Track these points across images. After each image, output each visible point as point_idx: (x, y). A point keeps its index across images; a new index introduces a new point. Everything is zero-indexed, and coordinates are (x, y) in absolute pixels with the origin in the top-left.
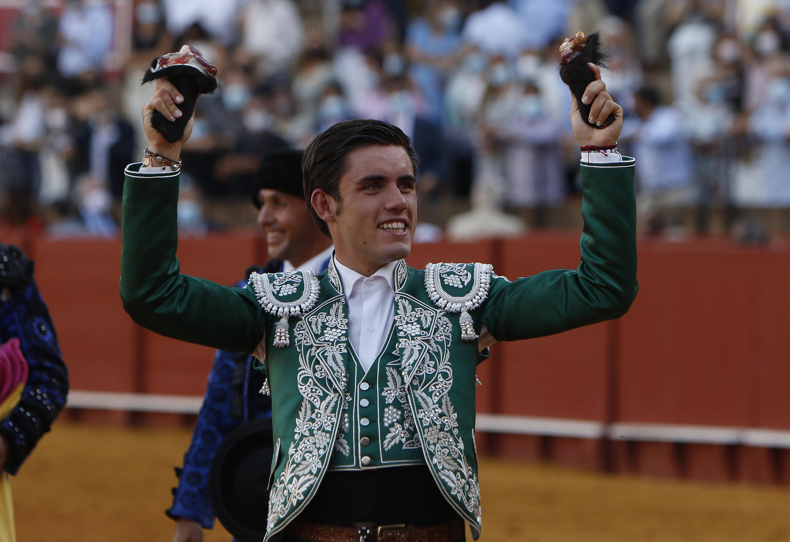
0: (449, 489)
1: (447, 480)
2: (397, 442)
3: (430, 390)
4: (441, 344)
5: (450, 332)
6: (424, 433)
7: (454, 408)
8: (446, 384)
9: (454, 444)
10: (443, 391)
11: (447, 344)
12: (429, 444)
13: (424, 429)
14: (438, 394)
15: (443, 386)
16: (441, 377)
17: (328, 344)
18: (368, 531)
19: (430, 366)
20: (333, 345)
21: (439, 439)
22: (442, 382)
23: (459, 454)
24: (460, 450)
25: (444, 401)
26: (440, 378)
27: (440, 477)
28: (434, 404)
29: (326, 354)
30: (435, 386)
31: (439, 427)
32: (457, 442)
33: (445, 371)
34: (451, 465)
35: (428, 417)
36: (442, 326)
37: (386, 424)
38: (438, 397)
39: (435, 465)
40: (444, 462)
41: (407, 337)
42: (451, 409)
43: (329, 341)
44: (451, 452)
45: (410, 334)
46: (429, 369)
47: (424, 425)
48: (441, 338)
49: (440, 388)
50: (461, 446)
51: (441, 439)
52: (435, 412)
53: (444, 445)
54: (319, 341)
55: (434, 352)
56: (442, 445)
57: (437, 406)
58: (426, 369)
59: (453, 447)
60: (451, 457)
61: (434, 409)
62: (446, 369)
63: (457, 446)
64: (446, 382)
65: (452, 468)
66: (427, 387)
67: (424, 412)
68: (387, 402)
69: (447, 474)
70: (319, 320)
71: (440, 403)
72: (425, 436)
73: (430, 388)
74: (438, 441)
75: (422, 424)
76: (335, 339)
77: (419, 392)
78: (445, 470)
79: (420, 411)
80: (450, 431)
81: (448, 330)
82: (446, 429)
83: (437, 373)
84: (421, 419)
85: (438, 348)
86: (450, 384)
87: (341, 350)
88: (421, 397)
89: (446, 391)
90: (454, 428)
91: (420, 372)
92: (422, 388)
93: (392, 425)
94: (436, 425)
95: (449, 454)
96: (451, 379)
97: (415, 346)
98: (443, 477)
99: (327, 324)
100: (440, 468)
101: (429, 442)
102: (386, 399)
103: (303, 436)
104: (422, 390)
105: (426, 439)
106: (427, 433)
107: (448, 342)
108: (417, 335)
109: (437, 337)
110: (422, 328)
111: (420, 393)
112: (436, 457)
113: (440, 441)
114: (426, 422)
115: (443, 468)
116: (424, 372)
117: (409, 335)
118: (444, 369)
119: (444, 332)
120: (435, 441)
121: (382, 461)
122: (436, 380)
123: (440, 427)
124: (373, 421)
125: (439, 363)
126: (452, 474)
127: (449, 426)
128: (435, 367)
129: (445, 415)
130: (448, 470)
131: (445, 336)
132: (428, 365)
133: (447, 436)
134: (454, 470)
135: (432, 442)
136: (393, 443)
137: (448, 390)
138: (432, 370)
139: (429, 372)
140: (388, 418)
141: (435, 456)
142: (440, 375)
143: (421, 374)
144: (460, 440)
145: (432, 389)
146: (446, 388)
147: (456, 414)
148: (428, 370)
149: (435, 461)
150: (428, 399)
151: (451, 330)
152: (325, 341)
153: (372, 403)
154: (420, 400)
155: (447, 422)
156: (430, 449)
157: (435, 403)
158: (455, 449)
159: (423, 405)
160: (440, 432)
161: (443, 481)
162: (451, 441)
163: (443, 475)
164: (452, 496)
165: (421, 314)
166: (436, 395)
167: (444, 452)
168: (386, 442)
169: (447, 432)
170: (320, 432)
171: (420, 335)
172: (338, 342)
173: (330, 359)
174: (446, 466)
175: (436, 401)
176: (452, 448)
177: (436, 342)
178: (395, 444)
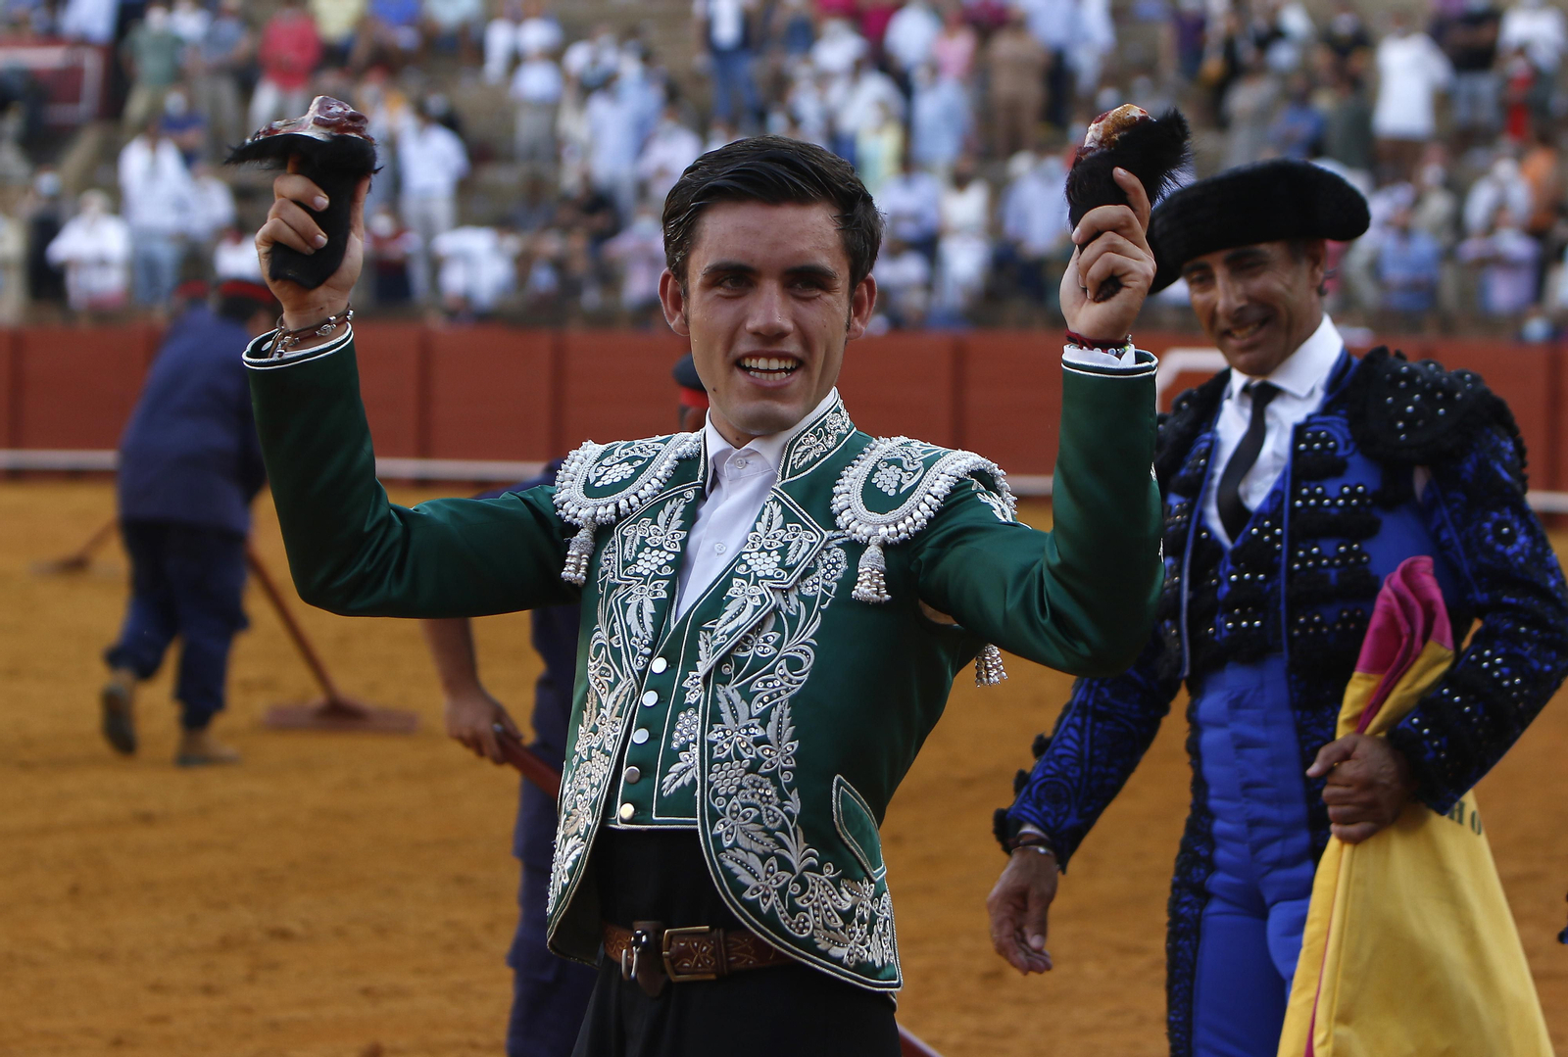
0: (739, 888)
1: (737, 869)
2: (687, 782)
3: (753, 688)
4: (809, 602)
5: (836, 581)
6: (710, 772)
7: (794, 730)
8: (790, 681)
9: (777, 800)
10: (779, 695)
11: (823, 602)
12: (716, 794)
13: (712, 762)
14: (766, 699)
15: (781, 685)
16: (785, 667)
17: (638, 581)
18: (644, 939)
19: (768, 642)
20: (645, 583)
21: (740, 787)
22: (782, 676)
23: (784, 821)
24: (789, 815)
25: (775, 715)
26: (781, 668)
27: (721, 862)
28: (751, 717)
29: (628, 601)
30: (765, 682)
31: (746, 763)
32: (783, 797)
33: (798, 655)
34: (757, 841)
35: (729, 743)
36: (825, 566)
37: (675, 745)
38: (764, 704)
39: (717, 839)
40: (740, 833)
41: (747, 578)
42: (788, 732)
43: (641, 575)
44: (764, 816)
45: (755, 572)
46: (765, 647)
47: (715, 756)
48: (813, 590)
49: (774, 687)
50: (794, 805)
51: (745, 788)
52: (748, 734)
53: (750, 799)
54: (626, 574)
55: (787, 615)
56: (744, 801)
57: (756, 722)
58: (757, 647)
59: (771, 806)
60: (761, 827)
61: (747, 727)
62: (801, 651)
63: (781, 806)
64: (792, 676)
65: (759, 849)
66: (748, 682)
67: (724, 730)
68: (687, 701)
69: (740, 857)
70: (639, 534)
71: (764, 719)
72: (712, 777)
73: (754, 685)
74: (738, 791)
75: (711, 753)
76: (651, 571)
77: (728, 688)
78: (738, 850)
79: (717, 727)
80: (774, 777)
81: (832, 576)
82: (763, 770)
83: (777, 658)
84: (712, 744)
85: (798, 609)
86: (799, 682)
87: (655, 594)
88: (729, 700)
89: (786, 696)
90: (784, 770)
91: (745, 650)
92: (736, 683)
93: (685, 748)
94: (741, 758)
95: (758, 820)
96: (805, 673)
97: (752, 597)
98: (729, 863)
99: (647, 541)
100: (727, 844)
101: (716, 790)
102: (687, 694)
103: (581, 760)
104: (736, 686)
105: (711, 784)
106: (717, 773)
107: (824, 598)
108: (766, 577)
109: (807, 586)
110: (781, 565)
111: (731, 690)
112: (723, 823)
113: (742, 791)
114: (721, 750)
115: (735, 845)
116: (751, 652)
117: (752, 574)
118: (796, 651)
119: (824, 577)
120: (733, 790)
121: (654, 817)
122: (771, 671)
123: (748, 764)
124: (654, 737)
125: (790, 638)
126: (754, 862)
127: (773, 765)
128: (778, 645)
129: (769, 743)
130: (746, 851)
131: (824, 586)
132: (766, 640)
133: (762, 784)
134: (761, 852)
135: (725, 792)
136: (679, 783)
137: (790, 694)
138: (770, 650)
139: (763, 653)
140: (680, 732)
141: (721, 820)
142: (783, 662)
143: (745, 654)
144: (794, 795)
145: (757, 686)
146: (787, 691)
147: (796, 744)
148: (761, 647)
149: (719, 828)
150: (742, 707)
151: (839, 576)
152: (636, 574)
153: (662, 700)
154: (724, 706)
155: (769, 756)
156: (716, 806)
157: (754, 715)
158: (774, 812)
159: (727, 716)
160: (746, 774)
161: (727, 871)
162: (768, 793)
163: (731, 859)
164: (746, 903)
165: (794, 536)
166: (761, 700)
167: (748, 815)
168: (668, 779)
169: (764, 775)
170: (599, 752)
171: (771, 578)
172: (657, 577)
173: (632, 612)
174: (743, 842)
175: (759, 711)
176: (767, 809)
177: (801, 597)
178: (683, 783)
